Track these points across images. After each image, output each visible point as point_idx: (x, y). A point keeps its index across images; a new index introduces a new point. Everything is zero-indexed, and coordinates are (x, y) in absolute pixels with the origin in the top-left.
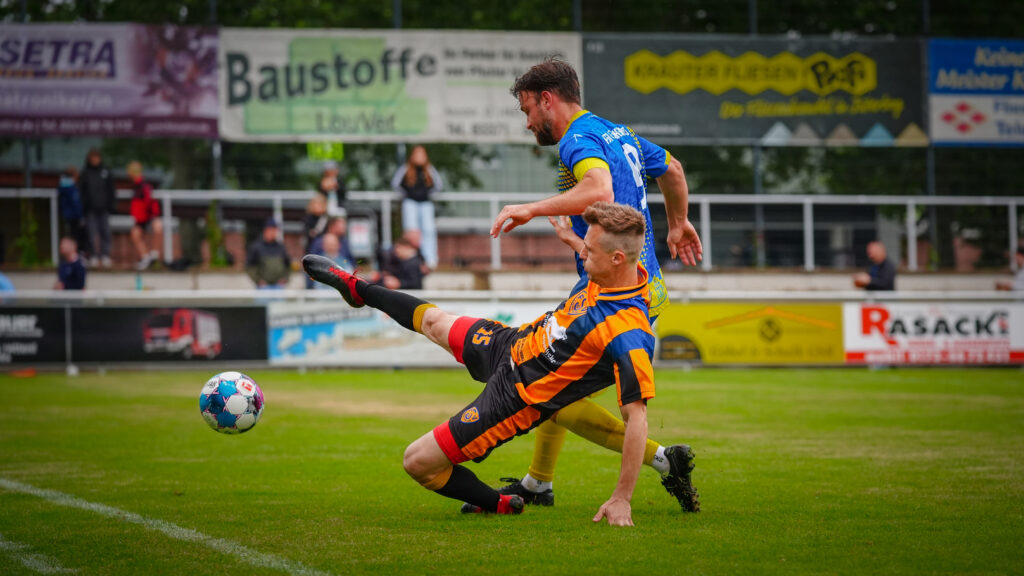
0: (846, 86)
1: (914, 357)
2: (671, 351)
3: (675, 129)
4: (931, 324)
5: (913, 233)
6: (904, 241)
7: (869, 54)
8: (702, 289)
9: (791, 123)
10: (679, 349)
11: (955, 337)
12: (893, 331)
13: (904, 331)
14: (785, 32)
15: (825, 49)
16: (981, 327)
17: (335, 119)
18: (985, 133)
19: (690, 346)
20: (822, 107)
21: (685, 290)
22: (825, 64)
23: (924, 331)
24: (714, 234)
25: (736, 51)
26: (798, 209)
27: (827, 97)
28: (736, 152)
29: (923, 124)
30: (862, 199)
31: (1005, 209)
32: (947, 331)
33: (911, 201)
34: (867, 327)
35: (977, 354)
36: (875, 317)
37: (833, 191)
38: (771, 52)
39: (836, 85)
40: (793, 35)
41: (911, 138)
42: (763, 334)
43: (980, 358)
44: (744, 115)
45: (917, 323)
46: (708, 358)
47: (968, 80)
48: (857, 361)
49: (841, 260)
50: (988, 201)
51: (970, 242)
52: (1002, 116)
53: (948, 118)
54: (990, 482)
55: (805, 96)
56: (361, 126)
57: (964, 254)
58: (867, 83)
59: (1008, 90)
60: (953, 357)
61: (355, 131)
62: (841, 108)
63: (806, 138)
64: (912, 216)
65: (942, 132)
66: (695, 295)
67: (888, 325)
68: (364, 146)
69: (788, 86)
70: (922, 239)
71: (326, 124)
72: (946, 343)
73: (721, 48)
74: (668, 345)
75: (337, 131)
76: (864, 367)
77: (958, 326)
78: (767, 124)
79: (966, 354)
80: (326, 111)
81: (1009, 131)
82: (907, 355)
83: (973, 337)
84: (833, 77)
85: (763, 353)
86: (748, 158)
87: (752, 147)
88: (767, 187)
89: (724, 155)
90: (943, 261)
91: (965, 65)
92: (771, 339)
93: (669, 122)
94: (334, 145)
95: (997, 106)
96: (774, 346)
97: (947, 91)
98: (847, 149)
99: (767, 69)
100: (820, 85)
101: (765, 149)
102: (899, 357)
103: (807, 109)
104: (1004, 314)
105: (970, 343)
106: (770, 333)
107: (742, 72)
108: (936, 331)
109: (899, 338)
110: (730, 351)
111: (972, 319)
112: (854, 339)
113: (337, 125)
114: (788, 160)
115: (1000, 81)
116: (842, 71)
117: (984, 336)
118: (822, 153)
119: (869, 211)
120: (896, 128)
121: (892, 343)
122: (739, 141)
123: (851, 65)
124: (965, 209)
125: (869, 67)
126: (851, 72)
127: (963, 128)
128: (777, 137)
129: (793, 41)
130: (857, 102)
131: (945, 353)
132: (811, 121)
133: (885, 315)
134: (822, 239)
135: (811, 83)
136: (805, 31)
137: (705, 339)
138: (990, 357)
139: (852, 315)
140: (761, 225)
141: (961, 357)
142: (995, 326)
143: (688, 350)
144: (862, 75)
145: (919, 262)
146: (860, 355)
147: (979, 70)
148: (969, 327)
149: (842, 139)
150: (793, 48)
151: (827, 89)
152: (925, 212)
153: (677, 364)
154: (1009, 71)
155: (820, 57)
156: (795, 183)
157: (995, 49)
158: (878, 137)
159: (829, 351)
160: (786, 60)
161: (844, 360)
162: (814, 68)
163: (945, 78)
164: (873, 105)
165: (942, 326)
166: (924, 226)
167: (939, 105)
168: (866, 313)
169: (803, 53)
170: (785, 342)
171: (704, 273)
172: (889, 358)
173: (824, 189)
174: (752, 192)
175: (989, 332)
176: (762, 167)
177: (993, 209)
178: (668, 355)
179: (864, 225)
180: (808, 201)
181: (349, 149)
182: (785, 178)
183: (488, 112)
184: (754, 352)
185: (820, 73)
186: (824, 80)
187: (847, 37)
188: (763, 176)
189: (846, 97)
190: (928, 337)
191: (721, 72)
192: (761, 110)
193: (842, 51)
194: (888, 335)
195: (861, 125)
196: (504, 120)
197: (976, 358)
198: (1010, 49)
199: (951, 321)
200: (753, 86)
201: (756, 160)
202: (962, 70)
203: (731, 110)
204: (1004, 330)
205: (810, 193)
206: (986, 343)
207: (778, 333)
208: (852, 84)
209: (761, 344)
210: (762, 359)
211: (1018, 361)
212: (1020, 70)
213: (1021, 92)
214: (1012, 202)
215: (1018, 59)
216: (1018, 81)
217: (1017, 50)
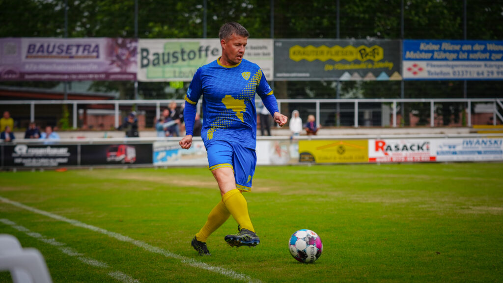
0: (372, 58)
1: (394, 160)
2: (304, 158)
3: (308, 75)
4: (401, 147)
5: (395, 111)
6: (391, 115)
7: (381, 45)
9: (351, 72)
10: (307, 158)
11: (410, 152)
12: (387, 150)
13: (391, 150)
15: (364, 44)
16: (419, 148)
17: (180, 72)
18: (423, 75)
19: (311, 156)
20: (363, 66)
22: (364, 50)
23: (398, 149)
25: (331, 45)
26: (353, 104)
27: (365, 62)
28: (329, 83)
29: (400, 71)
30: (377, 100)
31: (429, 103)
32: (407, 149)
33: (394, 101)
34: (377, 148)
35: (418, 158)
36: (381, 144)
37: (366, 97)
38: (344, 45)
39: (368, 57)
40: (353, 40)
41: (396, 77)
42: (338, 152)
43: (419, 160)
44: (334, 69)
45: (396, 147)
46: (318, 161)
47: (417, 55)
48: (373, 161)
49: (368, 123)
50: (423, 100)
51: (415, 115)
52: (429, 68)
53: (410, 69)
55: (356, 62)
57: (413, 120)
58: (380, 56)
59: (432, 59)
60: (409, 159)
62: (370, 66)
63: (357, 78)
64: (394, 106)
65: (407, 75)
67: (385, 147)
69: (350, 58)
70: (398, 113)
71: (177, 74)
72: (406, 154)
74: (302, 156)
75: (181, 77)
76: (375, 163)
77: (411, 147)
78: (342, 72)
79: (414, 158)
80: (177, 70)
81: (432, 74)
82: (392, 159)
83: (416, 151)
84: (367, 55)
85: (338, 159)
86: (334, 85)
87: (336, 81)
88: (341, 96)
89: (325, 84)
90: (407, 124)
91: (416, 49)
92: (341, 153)
93: (305, 72)
94: (180, 82)
95: (428, 65)
96: (342, 156)
97: (410, 59)
98: (371, 81)
99: (342, 52)
100: (362, 58)
101: (341, 82)
102: (389, 160)
103: (357, 67)
104: (428, 143)
105: (415, 154)
106: (341, 151)
107: (333, 53)
108: (403, 149)
109: (389, 152)
110: (326, 158)
111: (416, 145)
112: (372, 153)
113: (181, 75)
114: (349, 86)
115: (429, 55)
116: (370, 52)
117: (421, 151)
118: (361, 83)
119: (378, 105)
120: (390, 74)
121: (386, 154)
122: (331, 79)
123: (374, 50)
125: (381, 51)
126: (374, 53)
127: (415, 73)
128: (346, 77)
130: (376, 64)
131: (406, 158)
132: (357, 71)
133: (384, 144)
134: (361, 115)
135: (359, 57)
136: (356, 37)
137: (317, 154)
138: (423, 159)
139: (372, 144)
140: (339, 110)
141: (411, 159)
142: (425, 148)
143: (310, 158)
144: (378, 54)
145: (397, 124)
146: (374, 159)
147: (421, 51)
148: (415, 148)
149: (370, 77)
150: (352, 44)
151: (365, 59)
152: (399, 104)
153: (306, 163)
154: (432, 52)
155: (362, 47)
156: (351, 94)
157: (428, 43)
158: (383, 77)
159: (363, 158)
160: (350, 48)
161: (368, 161)
162: (360, 51)
163: (409, 55)
164: (381, 65)
165: (405, 148)
166: (399, 108)
167: (406, 65)
168: (377, 143)
169: (356, 45)
170: (346, 154)
172: (385, 160)
173: (361, 96)
174: (335, 98)
176: (339, 88)
177: (424, 103)
178: (302, 160)
179: (376, 110)
180: (356, 101)
182: (347, 92)
184: (335, 158)
185: (363, 53)
186: (364, 55)
187: (372, 39)
189: (371, 62)
190: (400, 152)
191: (325, 53)
192: (340, 67)
193: (370, 45)
194: (385, 151)
195: (377, 73)
198: (434, 44)
199: (409, 146)
200: (337, 58)
201: (337, 86)
202: (415, 51)
203: (329, 68)
204: (428, 149)
205: (356, 98)
206: (421, 154)
207: (344, 151)
208: (374, 57)
209: (337, 155)
210: (338, 161)
211: (433, 160)
212: (437, 51)
213: (437, 60)
214: (432, 101)
215: (436, 47)
216: (436, 55)
217: (436, 44)
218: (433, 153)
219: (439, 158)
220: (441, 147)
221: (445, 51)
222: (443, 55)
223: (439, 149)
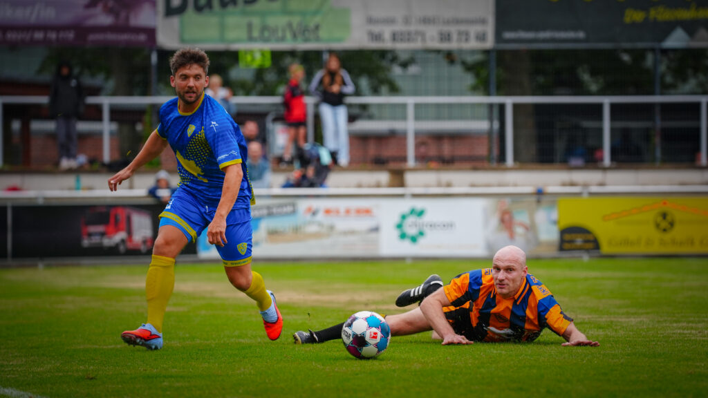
2: (571, 241)
3: (581, 35)
8: (602, 184)
9: (690, 28)
10: (579, 241)
17: (264, 28)
19: (590, 237)
21: (586, 185)
26: (695, 108)
28: (639, 55)
42: (658, 226)
44: (646, 19)
46: (605, 249)
56: (289, 35)
61: (283, 39)
66: (594, 189)
68: (292, 53)
71: (256, 34)
74: (567, 237)
75: (266, 40)
78: (667, 29)
80: (256, 21)
85: (658, 243)
86: (650, 60)
87: (653, 50)
88: (666, 89)
89: (626, 58)
92: (665, 230)
93: (575, 28)
94: (263, 53)
96: (668, 237)
101: (665, 52)
106: (664, 224)
110: (626, 242)
113: (266, 34)
122: (641, 45)
128: (677, 40)
137: (604, 231)
140: (659, 123)
143: (586, 241)
153: (576, 254)
156: (692, 83)
170: (678, 233)
171: (605, 169)
174: (652, 93)
176: (662, 68)
178: (567, 246)
180: (704, 100)
181: (277, 56)
182: (685, 80)
183: (407, 21)
184: (649, 242)
188: (663, 77)
192: (663, 15)
196: (422, 28)
201: (656, 63)
203: (634, 16)
205: (705, 93)
207: (672, 224)
209: (656, 235)
210: (656, 249)
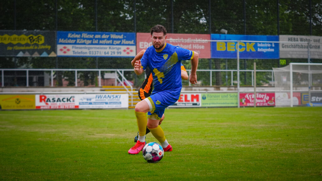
0: (37, 42)
1: (52, 107)
4: (56, 99)
5: (52, 78)
6: (50, 80)
7: (43, 35)
9: (24, 51)
11: (62, 102)
12: (47, 101)
13: (50, 101)
14: (23, 29)
15: (32, 33)
16: (68, 100)
18: (70, 54)
20: (31, 47)
22: (32, 37)
23: (55, 101)
24: (5, 78)
25: (11, 34)
26: (25, 72)
27: (33, 45)
28: (11, 58)
29: (55, 52)
30: (41, 70)
31: (75, 71)
32: (60, 101)
33: (52, 70)
34: (41, 100)
35: (67, 106)
36: (43, 98)
37: (34, 68)
38: (20, 34)
39: (35, 42)
40: (25, 30)
41: (53, 55)
42: (16, 102)
43: (68, 107)
44: (12, 49)
45: (53, 99)
46: (3, 108)
47: (66, 41)
48: (38, 108)
49: (35, 84)
50: (70, 70)
51: (66, 80)
52: (74, 49)
53: (61, 50)
54: (67, 136)
55: (27, 45)
57: (65, 83)
58: (42, 42)
59: (75, 43)
60: (61, 107)
62: (36, 48)
63: (27, 55)
64: (52, 74)
65: (60, 53)
67: (46, 100)
69: (23, 42)
70: (54, 79)
72: (60, 104)
73: (7, 33)
76: (40, 110)
77: (63, 99)
78: (18, 52)
79: (64, 106)
81: (76, 53)
82: (50, 107)
83: (66, 102)
84: (34, 40)
85: (16, 107)
86: (13, 60)
87: (14, 57)
88: (17, 67)
89: (8, 59)
90: (59, 84)
91: (65, 37)
92: (18, 103)
95: (73, 47)
96: (19, 105)
97: (61, 44)
98: (38, 57)
99: (18, 38)
100: (31, 42)
101: (17, 57)
102: (49, 107)
103: (27, 48)
104: (74, 97)
105: (65, 104)
107: (12, 39)
108: (57, 101)
109: (49, 103)
110: (8, 106)
111: (66, 98)
112: (38, 103)
114: (23, 60)
115: (74, 41)
116: (36, 39)
117: (69, 102)
118: (31, 59)
119: (42, 72)
120: (49, 52)
121: (47, 104)
122: (12, 56)
123: (38, 37)
124: (65, 72)
125: (43, 38)
126: (38, 39)
127: (65, 52)
128: (20, 55)
129: (25, 32)
130: (40, 46)
131: (59, 106)
132: (28, 51)
133: (45, 97)
134: (31, 79)
135: (29, 42)
136: (28, 29)
138: (70, 107)
139: (37, 98)
140: (16, 76)
141: (63, 107)
142: (71, 100)
144: (41, 40)
145: (54, 85)
146: (39, 107)
147: (69, 39)
148: (65, 100)
149: (36, 55)
150: (25, 33)
151: (33, 43)
152: (56, 73)
154: (76, 39)
155: (31, 35)
156: (25, 66)
157: (73, 34)
158: (45, 55)
159: (32, 106)
160: (23, 36)
161: (35, 108)
162: (29, 38)
163: (61, 41)
164: (43, 47)
165: (59, 100)
166: (55, 76)
167: (59, 47)
168: (41, 97)
169: (27, 35)
170: (21, 104)
171: (2, 88)
172: (46, 108)
173: (32, 67)
174: (14, 68)
175: (70, 101)
176: (17, 62)
177: (72, 72)
179: (41, 76)
180: (28, 70)
182: (22, 65)
184: (14, 106)
185: (31, 39)
186: (32, 41)
187: (38, 31)
188: (17, 64)
189: (37, 45)
190: (55, 103)
191: (7, 39)
192: (17, 48)
193: (37, 34)
194: (46, 102)
195: (41, 52)
197: (67, 107)
198: (76, 34)
199: (61, 99)
200: (15, 42)
201: (15, 60)
202: (65, 39)
203: (10, 48)
204: (73, 101)
205: (28, 68)
206: (69, 104)
207: (20, 102)
208: (39, 42)
209: (16, 105)
211: (77, 108)
212: (79, 38)
213: (79, 44)
214: (76, 70)
215: (78, 36)
216: (78, 41)
217: (78, 34)
218: (77, 104)
219: (81, 107)
220: (81, 99)
221: (84, 39)
222: (82, 41)
223: (81, 101)
